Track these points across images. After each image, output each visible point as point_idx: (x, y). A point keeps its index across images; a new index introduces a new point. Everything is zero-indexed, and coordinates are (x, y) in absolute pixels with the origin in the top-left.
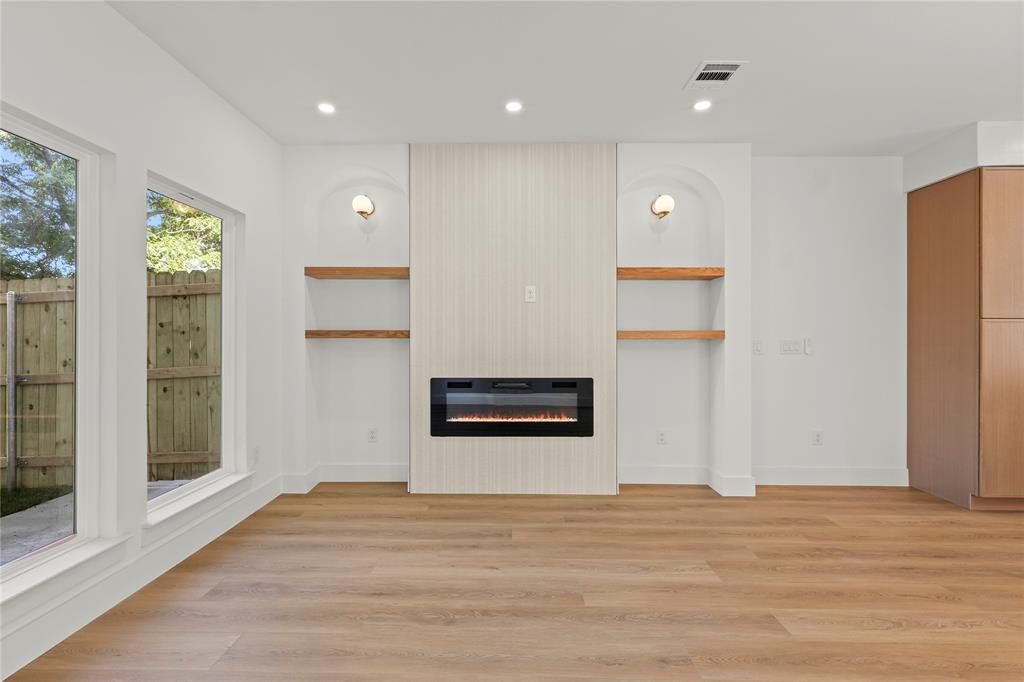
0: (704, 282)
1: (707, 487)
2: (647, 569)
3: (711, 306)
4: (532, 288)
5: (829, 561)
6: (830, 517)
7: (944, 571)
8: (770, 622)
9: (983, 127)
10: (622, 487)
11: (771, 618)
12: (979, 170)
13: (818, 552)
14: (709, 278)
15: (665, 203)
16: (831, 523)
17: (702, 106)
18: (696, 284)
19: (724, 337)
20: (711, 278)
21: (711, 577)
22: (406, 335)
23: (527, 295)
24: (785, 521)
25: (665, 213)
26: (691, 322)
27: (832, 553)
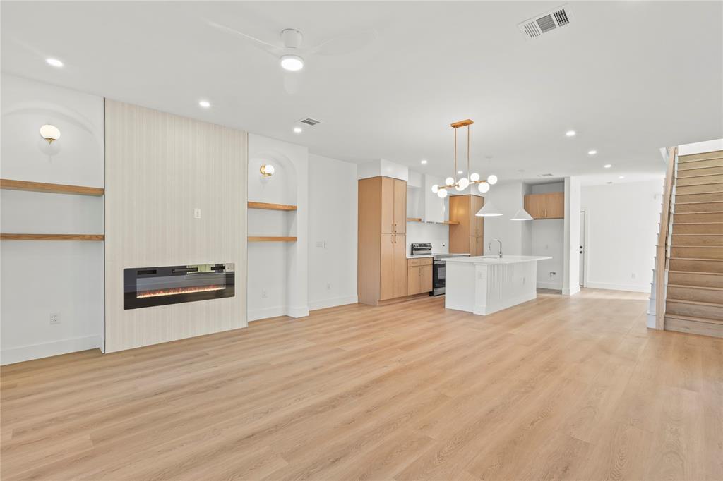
0: (285, 212)
1: (286, 316)
2: (286, 348)
3: (288, 225)
4: (199, 210)
5: (346, 330)
6: (340, 317)
7: (377, 324)
8: (338, 350)
9: (383, 161)
10: (249, 323)
11: (339, 349)
12: (381, 177)
13: (341, 328)
14: (287, 210)
15: (269, 169)
16: (340, 319)
17: (298, 130)
18: (281, 212)
19: (296, 240)
20: (290, 210)
21: (312, 344)
22: (103, 238)
23: (196, 214)
24: (326, 321)
25: (269, 175)
26: (279, 233)
27: (346, 327)
